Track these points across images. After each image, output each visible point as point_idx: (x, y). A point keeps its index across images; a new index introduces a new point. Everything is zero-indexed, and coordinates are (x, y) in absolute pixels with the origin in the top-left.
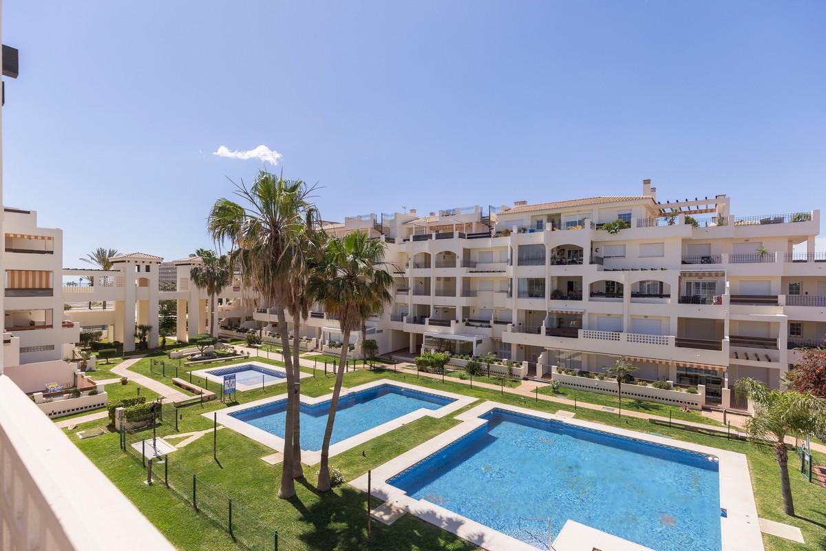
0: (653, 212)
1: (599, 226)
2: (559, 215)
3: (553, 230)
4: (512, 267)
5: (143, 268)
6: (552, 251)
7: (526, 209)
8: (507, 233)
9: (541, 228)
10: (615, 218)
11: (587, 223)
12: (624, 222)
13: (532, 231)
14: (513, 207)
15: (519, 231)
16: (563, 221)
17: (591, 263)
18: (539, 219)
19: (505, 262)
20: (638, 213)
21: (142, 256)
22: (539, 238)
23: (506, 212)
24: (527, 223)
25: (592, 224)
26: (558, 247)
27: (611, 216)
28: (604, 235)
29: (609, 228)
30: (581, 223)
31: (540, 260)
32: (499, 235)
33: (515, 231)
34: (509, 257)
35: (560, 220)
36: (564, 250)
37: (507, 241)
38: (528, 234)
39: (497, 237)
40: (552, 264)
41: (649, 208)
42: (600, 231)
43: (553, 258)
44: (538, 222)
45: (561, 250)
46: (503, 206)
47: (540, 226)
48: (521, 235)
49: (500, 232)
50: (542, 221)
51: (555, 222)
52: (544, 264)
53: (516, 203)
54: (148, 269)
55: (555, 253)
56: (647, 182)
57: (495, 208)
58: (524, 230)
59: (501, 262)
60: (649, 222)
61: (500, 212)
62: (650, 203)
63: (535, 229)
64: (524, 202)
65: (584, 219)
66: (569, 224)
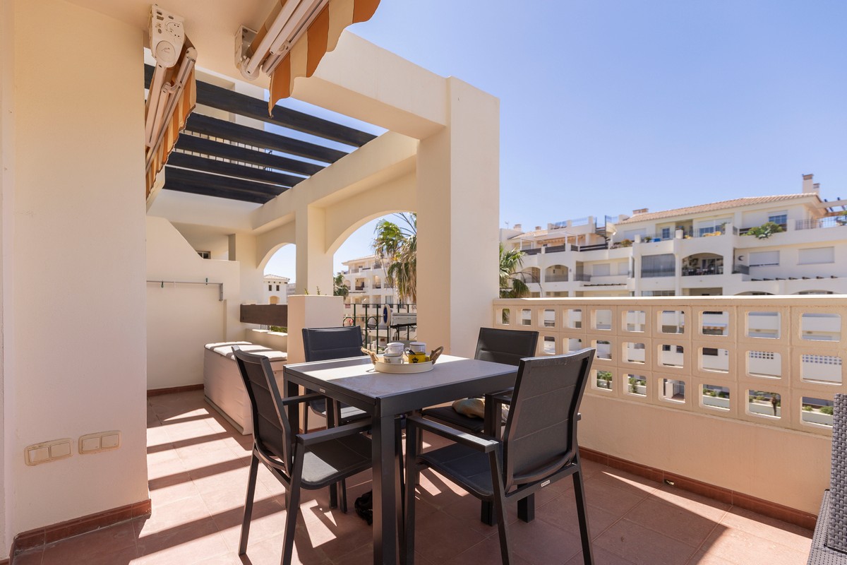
0: (816, 212)
1: (744, 231)
2: (691, 221)
3: (684, 238)
4: (634, 279)
5: (274, 288)
6: (684, 261)
7: (648, 217)
8: (628, 243)
9: (668, 237)
10: (765, 221)
11: (729, 228)
12: (778, 225)
13: (657, 240)
14: (633, 216)
15: (642, 241)
16: (696, 227)
17: (734, 272)
18: (665, 227)
19: (625, 275)
20: (796, 214)
21: (273, 277)
22: (668, 247)
23: (625, 222)
24: (651, 231)
25: (735, 229)
26: (690, 257)
27: (760, 218)
28: (750, 241)
29: (757, 233)
30: (721, 228)
31: (670, 271)
32: (618, 246)
33: (637, 240)
34: (631, 269)
35: (691, 228)
36: (697, 260)
37: (628, 252)
38: (652, 243)
39: (616, 248)
40: (684, 274)
41: (811, 207)
42: (745, 237)
43: (684, 268)
44: (664, 230)
45: (693, 259)
46: (621, 216)
47: (666, 234)
48: (645, 245)
49: (618, 243)
50: (668, 229)
51: (686, 228)
52: (674, 275)
53: (635, 212)
54: (278, 288)
55: (687, 263)
56: (808, 177)
57: (610, 218)
58: (649, 240)
59: (619, 275)
60: (812, 224)
61: (617, 221)
62: (814, 201)
63: (661, 238)
64: (645, 210)
65: (724, 224)
66: (704, 231)
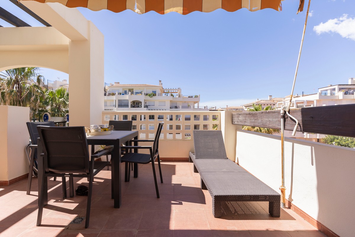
0: (162, 91)
1: (147, 94)
2: (133, 89)
3: (131, 95)
4: (116, 108)
6: (131, 102)
7: (120, 86)
8: (113, 94)
9: (126, 94)
10: (151, 92)
11: (143, 93)
12: (154, 94)
13: (123, 94)
14: (114, 84)
15: (118, 94)
16: (134, 91)
17: (144, 107)
18: (125, 90)
19: (113, 106)
20: (158, 92)
22: (126, 97)
23: (112, 86)
24: (121, 91)
25: (145, 94)
26: (133, 101)
27: (150, 92)
28: (148, 98)
29: (150, 96)
30: (141, 93)
31: (127, 106)
32: (110, 95)
33: (117, 94)
34: (114, 104)
35: (133, 91)
36: (135, 102)
37: (114, 98)
38: (121, 95)
39: (109, 96)
40: (131, 107)
41: (161, 90)
42: (147, 96)
43: (131, 105)
44: (125, 91)
45: (134, 102)
46: (111, 84)
47: (126, 93)
48: (119, 95)
49: (110, 94)
50: (126, 91)
51: (131, 91)
53: (115, 83)
55: (132, 103)
56: (160, 81)
57: (107, 84)
58: (120, 94)
59: (110, 106)
60: (160, 95)
61: (110, 85)
62: (161, 88)
63: (124, 94)
64: (118, 83)
65: (142, 92)
66: (137, 93)
